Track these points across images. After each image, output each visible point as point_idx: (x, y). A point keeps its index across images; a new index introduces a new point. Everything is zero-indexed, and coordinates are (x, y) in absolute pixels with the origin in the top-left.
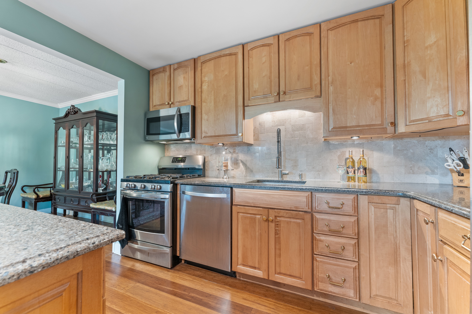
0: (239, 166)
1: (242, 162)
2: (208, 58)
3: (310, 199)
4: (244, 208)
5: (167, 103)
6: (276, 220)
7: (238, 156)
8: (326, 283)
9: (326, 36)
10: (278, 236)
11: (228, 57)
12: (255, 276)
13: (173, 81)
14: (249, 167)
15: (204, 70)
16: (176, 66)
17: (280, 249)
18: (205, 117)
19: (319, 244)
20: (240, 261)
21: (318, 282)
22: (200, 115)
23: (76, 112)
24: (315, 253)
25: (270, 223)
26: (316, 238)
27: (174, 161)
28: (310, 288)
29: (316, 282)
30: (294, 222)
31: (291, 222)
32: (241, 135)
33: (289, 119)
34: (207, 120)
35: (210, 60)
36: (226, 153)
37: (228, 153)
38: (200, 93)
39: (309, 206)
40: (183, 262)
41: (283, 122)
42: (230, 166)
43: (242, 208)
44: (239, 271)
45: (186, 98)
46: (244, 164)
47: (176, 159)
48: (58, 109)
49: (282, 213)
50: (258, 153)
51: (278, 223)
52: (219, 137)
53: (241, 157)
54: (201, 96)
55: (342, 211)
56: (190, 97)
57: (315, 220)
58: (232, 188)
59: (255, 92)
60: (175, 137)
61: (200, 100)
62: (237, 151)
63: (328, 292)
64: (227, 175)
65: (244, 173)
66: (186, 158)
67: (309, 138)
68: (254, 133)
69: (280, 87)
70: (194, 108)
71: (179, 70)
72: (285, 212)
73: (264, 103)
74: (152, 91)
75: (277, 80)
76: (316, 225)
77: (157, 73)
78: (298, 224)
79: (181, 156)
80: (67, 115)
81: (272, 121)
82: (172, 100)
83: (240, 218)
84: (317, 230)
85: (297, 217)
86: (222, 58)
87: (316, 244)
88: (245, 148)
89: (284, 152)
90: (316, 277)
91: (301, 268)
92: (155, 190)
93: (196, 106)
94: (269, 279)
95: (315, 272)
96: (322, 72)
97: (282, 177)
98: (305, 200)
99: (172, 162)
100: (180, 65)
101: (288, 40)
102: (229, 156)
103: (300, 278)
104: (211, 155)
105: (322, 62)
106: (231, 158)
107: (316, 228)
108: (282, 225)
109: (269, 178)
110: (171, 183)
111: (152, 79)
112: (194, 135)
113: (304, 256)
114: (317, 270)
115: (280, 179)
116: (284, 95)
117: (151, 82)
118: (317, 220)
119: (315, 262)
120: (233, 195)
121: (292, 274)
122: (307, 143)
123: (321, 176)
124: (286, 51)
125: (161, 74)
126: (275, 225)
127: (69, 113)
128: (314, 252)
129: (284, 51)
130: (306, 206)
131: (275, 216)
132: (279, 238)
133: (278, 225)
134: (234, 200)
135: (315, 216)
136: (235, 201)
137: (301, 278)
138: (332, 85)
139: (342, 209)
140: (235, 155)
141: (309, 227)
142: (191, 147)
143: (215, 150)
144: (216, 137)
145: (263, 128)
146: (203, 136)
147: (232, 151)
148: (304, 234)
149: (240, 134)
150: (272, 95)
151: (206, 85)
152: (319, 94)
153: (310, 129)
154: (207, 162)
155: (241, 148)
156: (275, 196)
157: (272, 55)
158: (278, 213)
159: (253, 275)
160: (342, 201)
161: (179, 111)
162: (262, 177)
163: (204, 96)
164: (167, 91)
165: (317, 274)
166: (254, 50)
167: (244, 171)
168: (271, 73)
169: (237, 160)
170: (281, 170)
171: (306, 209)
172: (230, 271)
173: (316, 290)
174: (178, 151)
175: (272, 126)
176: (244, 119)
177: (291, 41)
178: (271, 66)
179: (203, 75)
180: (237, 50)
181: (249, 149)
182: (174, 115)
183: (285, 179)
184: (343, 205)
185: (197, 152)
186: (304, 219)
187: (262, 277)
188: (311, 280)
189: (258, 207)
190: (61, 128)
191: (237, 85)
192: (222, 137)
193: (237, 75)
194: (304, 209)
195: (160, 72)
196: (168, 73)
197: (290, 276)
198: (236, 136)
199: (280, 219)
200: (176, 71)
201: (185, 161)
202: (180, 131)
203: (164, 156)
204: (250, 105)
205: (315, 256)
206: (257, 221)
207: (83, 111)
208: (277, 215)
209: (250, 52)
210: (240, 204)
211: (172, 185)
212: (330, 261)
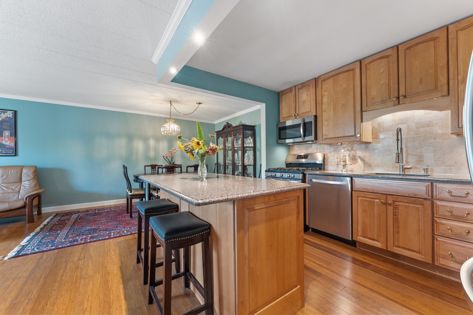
0: (357, 162)
1: (360, 157)
2: (327, 76)
3: (430, 188)
4: (363, 193)
5: (293, 115)
6: (394, 204)
7: (356, 153)
8: (448, 260)
9: (455, 37)
10: (396, 217)
11: (346, 73)
12: (374, 245)
13: (298, 98)
14: (367, 162)
15: (323, 87)
16: (300, 86)
17: (398, 227)
18: (325, 123)
19: (439, 226)
20: (360, 233)
21: (439, 258)
22: (321, 122)
23: (229, 127)
24: (436, 233)
25: (388, 206)
26: (436, 221)
27: (298, 158)
28: (430, 261)
29: (437, 258)
30: (413, 207)
31: (409, 206)
32: (360, 136)
33: (412, 117)
34: (328, 125)
35: (329, 78)
36: (344, 151)
37: (346, 151)
38: (321, 105)
39: (429, 194)
40: (310, 230)
41: (404, 121)
42: (348, 162)
43: (361, 193)
44: (359, 241)
45: (308, 110)
46: (362, 160)
47: (300, 157)
48: (214, 125)
49: (400, 199)
50: (377, 149)
51: (396, 207)
52: (338, 139)
53: (359, 153)
54: (322, 107)
55: (467, 200)
56: (312, 109)
57: (436, 207)
58: (352, 178)
59: (373, 99)
60: (300, 140)
61: (321, 110)
62: (354, 149)
63: (451, 268)
64: (345, 169)
65: (362, 167)
66: (308, 155)
67: (437, 134)
68: (372, 132)
69: (400, 92)
70: (316, 117)
71: (302, 89)
72: (403, 198)
73: (383, 107)
74: (281, 107)
75: (397, 86)
76: (436, 211)
77: (285, 94)
78: (418, 209)
79: (302, 154)
80: (223, 129)
81: (392, 121)
82: (297, 112)
83: (360, 201)
84: (438, 215)
85: (415, 203)
86: (340, 75)
87: (436, 226)
88: (363, 146)
89: (406, 148)
90: (437, 254)
91: (421, 244)
92: (290, 178)
93: (318, 115)
94: (388, 250)
95: (436, 249)
96: (450, 72)
97: (404, 171)
98: (425, 189)
99: (297, 159)
100: (304, 85)
101: (409, 48)
102: (347, 153)
103: (419, 252)
104: (330, 152)
105: (450, 63)
106: (349, 155)
107: (436, 213)
108: (400, 208)
109: (390, 172)
110: (302, 173)
111: (281, 99)
112: (316, 138)
113: (424, 235)
114: (438, 248)
115: (401, 172)
116: (405, 98)
117: (280, 101)
118: (438, 206)
119: (435, 241)
120: (353, 183)
121: (411, 248)
122: (435, 139)
123: (453, 170)
124: (406, 59)
125: (288, 94)
126: (393, 208)
127: (225, 127)
128: (434, 233)
129: (404, 59)
130: (425, 194)
131: (393, 201)
132: (398, 218)
133: (396, 208)
134: (354, 186)
135: (436, 203)
136: (355, 188)
137: (421, 252)
138: (462, 83)
139: (467, 198)
140: (353, 152)
141: (429, 211)
142: (312, 146)
143: (333, 148)
144: (336, 139)
145: (382, 128)
146: (324, 138)
147: (350, 149)
148: (424, 217)
149: (358, 135)
150: (390, 100)
151: (326, 98)
152: (446, 93)
153: (438, 125)
154: (326, 158)
155: (359, 146)
156: (393, 185)
157: (391, 65)
158: (396, 199)
159: (372, 245)
160: (467, 191)
161: (304, 121)
162: (382, 171)
163: (324, 107)
164: (293, 106)
165: (438, 251)
166: (371, 64)
167: (363, 166)
168: (389, 80)
169: (355, 156)
170: (402, 165)
171: (425, 196)
172: (351, 240)
173: (436, 264)
174: (300, 150)
175: (392, 125)
176: (362, 122)
177: (412, 49)
178: (390, 75)
179: (323, 90)
180: (355, 66)
181: (368, 146)
182: (300, 124)
183: (406, 173)
184: (468, 195)
185: (317, 151)
186: (423, 205)
187: (381, 248)
188: (431, 256)
189: (377, 193)
190: (220, 137)
191: (355, 95)
192: (341, 138)
193: (355, 87)
194: (423, 196)
195: (287, 93)
196: (293, 93)
197: (409, 250)
198: (355, 137)
199: (398, 203)
200: (301, 90)
201: (307, 158)
202: (305, 136)
203: (289, 154)
204: (367, 110)
205: (436, 236)
206: (376, 204)
207: (234, 125)
208: (395, 200)
209: (368, 66)
210: (359, 190)
211: (302, 174)
212: (453, 242)
